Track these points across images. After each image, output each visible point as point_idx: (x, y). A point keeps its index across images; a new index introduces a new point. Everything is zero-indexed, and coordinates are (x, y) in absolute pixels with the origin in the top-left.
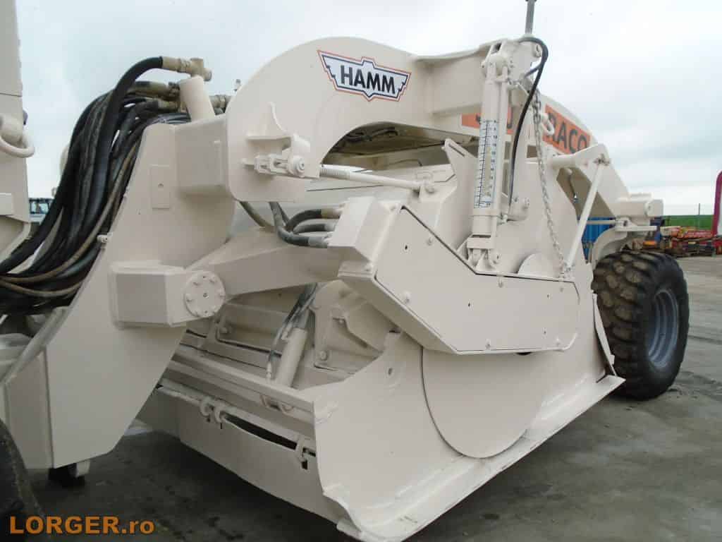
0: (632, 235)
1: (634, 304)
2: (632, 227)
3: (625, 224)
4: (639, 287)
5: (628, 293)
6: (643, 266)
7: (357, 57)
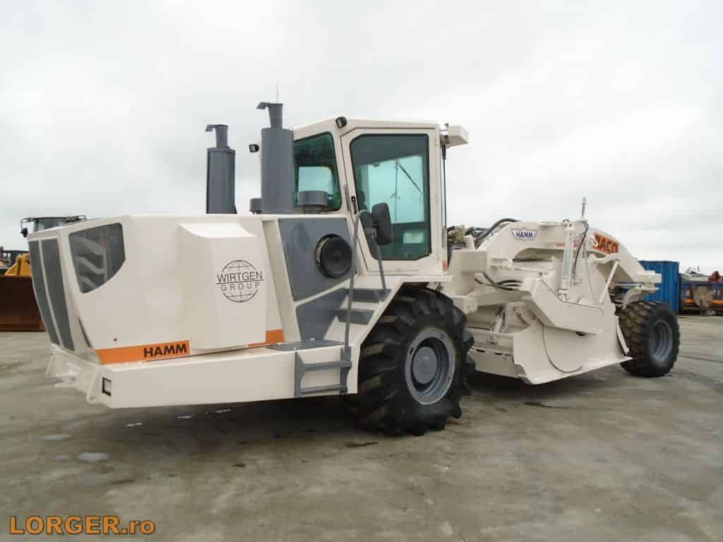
0: (644, 292)
1: (642, 326)
2: (644, 288)
3: (640, 286)
4: (646, 318)
5: (639, 321)
6: (648, 307)
7: (520, 228)
